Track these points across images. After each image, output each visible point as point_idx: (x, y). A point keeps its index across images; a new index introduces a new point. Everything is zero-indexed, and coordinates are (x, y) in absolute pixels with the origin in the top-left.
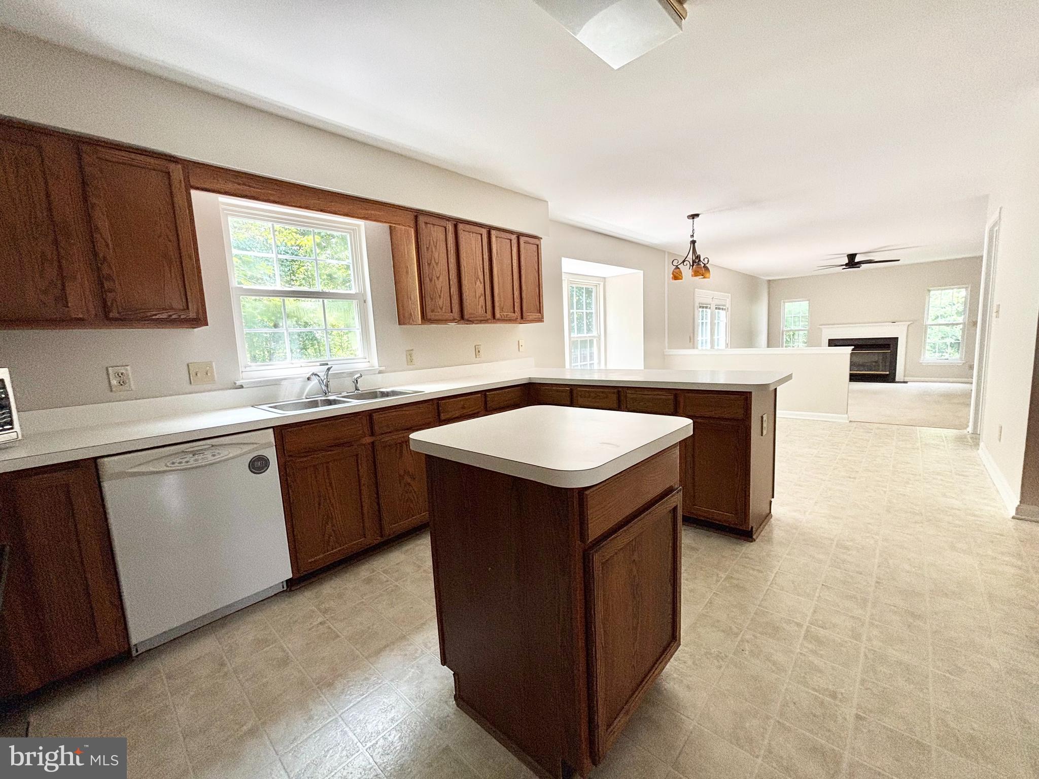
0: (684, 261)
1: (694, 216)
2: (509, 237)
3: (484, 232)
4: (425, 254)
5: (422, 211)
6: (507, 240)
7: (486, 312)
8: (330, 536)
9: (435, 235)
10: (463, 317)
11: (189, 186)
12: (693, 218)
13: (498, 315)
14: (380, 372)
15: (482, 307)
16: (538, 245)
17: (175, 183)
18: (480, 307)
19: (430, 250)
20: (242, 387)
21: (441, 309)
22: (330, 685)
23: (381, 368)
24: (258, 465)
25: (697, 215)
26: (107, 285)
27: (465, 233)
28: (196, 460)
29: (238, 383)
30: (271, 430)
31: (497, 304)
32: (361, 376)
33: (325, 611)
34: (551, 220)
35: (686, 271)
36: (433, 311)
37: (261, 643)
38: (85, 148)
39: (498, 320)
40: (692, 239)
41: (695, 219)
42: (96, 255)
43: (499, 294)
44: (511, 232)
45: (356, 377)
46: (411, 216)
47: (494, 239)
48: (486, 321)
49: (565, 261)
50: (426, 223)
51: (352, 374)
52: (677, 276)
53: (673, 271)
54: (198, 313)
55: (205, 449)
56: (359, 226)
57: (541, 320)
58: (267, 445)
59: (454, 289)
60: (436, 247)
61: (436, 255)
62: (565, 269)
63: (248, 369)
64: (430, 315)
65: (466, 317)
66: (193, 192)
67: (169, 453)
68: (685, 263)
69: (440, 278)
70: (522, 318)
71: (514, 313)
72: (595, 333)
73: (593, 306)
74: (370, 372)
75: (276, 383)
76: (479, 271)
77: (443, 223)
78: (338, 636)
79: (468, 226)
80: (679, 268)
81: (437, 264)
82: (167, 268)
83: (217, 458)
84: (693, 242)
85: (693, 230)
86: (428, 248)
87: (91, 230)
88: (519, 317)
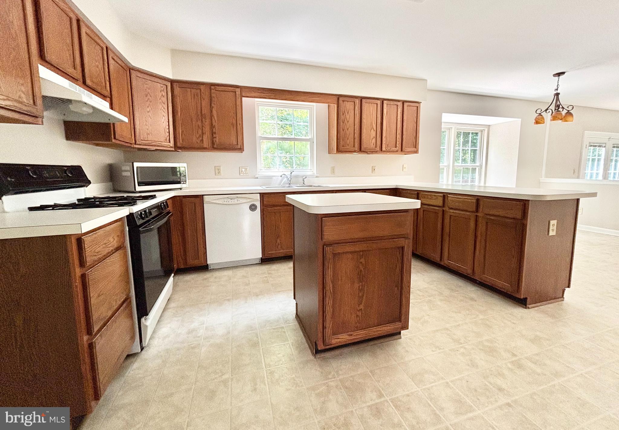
0: (546, 110)
1: (559, 74)
2: (396, 104)
3: (379, 102)
4: (342, 117)
5: (342, 95)
6: (395, 106)
7: (376, 147)
8: (279, 244)
9: (348, 106)
10: (361, 150)
11: (242, 96)
12: (559, 76)
13: (384, 149)
14: (317, 177)
15: (374, 144)
16: (417, 107)
17: (237, 96)
18: (372, 144)
19: (345, 115)
20: (257, 178)
21: (348, 145)
22: (257, 296)
23: (318, 175)
24: (253, 208)
25: (563, 73)
26: (214, 136)
27: (367, 104)
28: (231, 202)
29: (256, 176)
30: (259, 194)
31: (384, 142)
32: (306, 177)
33: (269, 274)
34: (428, 90)
35: (547, 116)
36: (343, 146)
37: (244, 277)
38: (212, 87)
39: (384, 151)
40: (556, 92)
41: (561, 77)
42: (212, 125)
43: (386, 137)
44: (399, 101)
45: (304, 178)
46: (336, 98)
47: (385, 105)
48: (376, 152)
49: (444, 115)
50: (343, 101)
51: (303, 176)
52: (539, 121)
53: (536, 118)
54: (241, 146)
55: (235, 198)
56: (313, 106)
57: (416, 152)
58: (257, 200)
59: (357, 135)
60: (348, 113)
61: (348, 117)
62: (443, 120)
63: (261, 171)
64: (341, 148)
65: (362, 149)
66: (244, 99)
67: (221, 198)
68: (548, 111)
69: (349, 129)
70: (402, 150)
71: (396, 147)
72: (478, 164)
73: (478, 144)
74: (312, 176)
75: (270, 177)
76: (374, 124)
77: (353, 99)
78: (268, 282)
79: (368, 100)
80: (541, 115)
81: (348, 122)
82: (232, 129)
83: (238, 202)
84: (557, 94)
85: (558, 85)
86: (343, 114)
87: (212, 116)
88: (400, 150)
